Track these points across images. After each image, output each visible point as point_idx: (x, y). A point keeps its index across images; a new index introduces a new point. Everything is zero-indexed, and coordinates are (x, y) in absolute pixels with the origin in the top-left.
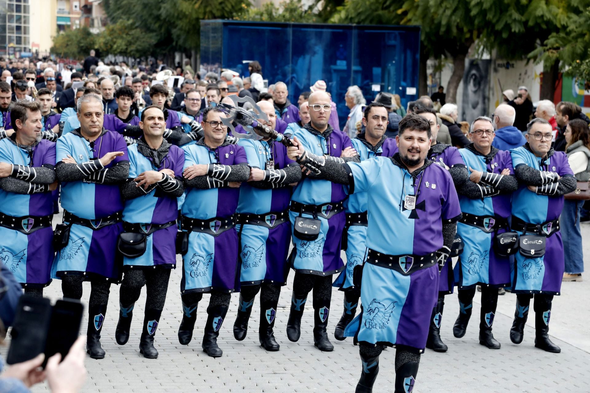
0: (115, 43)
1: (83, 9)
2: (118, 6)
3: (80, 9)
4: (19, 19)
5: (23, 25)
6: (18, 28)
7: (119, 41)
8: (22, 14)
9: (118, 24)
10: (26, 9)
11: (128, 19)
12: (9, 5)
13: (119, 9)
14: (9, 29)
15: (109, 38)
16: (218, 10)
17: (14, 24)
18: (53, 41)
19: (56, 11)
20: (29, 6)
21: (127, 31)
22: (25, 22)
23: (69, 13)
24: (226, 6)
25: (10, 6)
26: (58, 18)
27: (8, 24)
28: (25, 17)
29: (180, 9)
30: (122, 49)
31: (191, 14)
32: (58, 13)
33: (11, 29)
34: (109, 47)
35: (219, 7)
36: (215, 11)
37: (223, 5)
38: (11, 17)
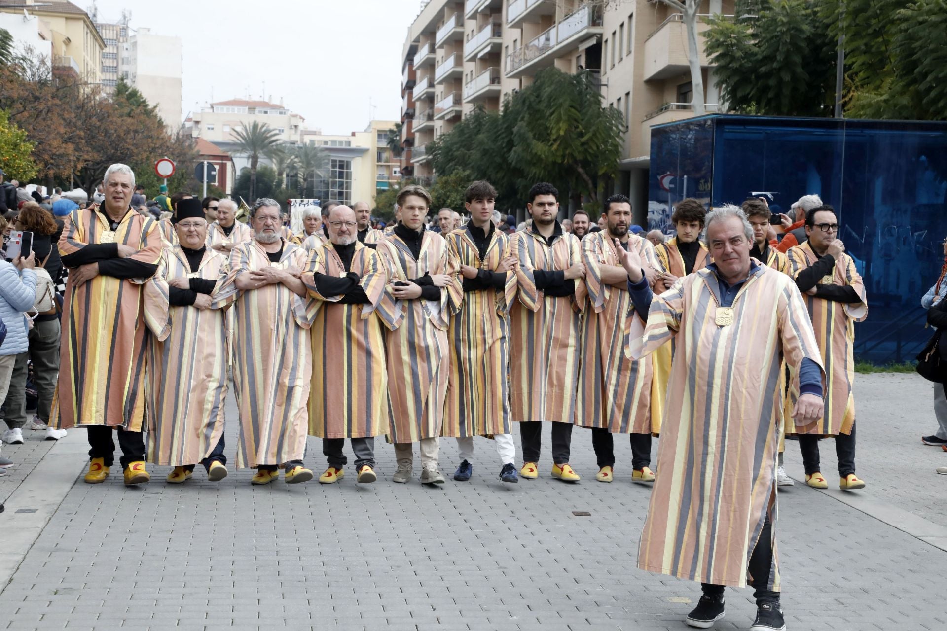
0: (448, 197)
1: (404, 172)
2: (449, 158)
3: (401, 172)
4: (341, 185)
5: (345, 190)
6: (341, 194)
7: (454, 195)
8: (345, 180)
9: (452, 175)
10: (349, 176)
11: (464, 170)
12: (332, 171)
13: (450, 161)
14: (332, 195)
15: (441, 191)
16: (579, 152)
17: (337, 190)
18: (376, 201)
19: (376, 176)
20: (351, 172)
21: (462, 184)
22: (347, 188)
23: (389, 179)
24: (591, 148)
25: (334, 172)
26: (378, 183)
27: (331, 190)
28: (347, 183)
29: (534, 151)
30: (456, 204)
31: (547, 157)
32: (378, 179)
33: (334, 194)
34: (442, 202)
35: (581, 149)
36: (576, 154)
37: (586, 147)
38: (334, 183)
